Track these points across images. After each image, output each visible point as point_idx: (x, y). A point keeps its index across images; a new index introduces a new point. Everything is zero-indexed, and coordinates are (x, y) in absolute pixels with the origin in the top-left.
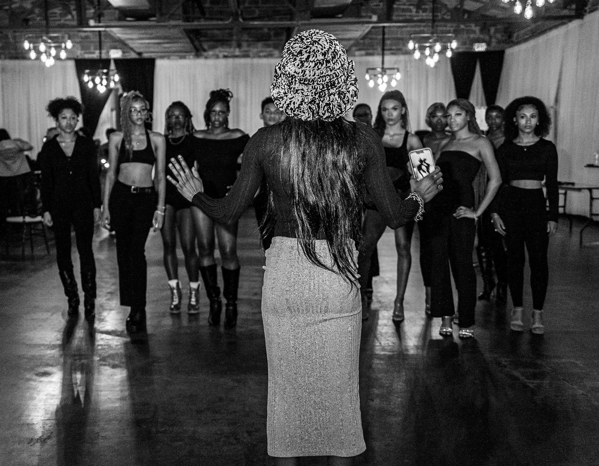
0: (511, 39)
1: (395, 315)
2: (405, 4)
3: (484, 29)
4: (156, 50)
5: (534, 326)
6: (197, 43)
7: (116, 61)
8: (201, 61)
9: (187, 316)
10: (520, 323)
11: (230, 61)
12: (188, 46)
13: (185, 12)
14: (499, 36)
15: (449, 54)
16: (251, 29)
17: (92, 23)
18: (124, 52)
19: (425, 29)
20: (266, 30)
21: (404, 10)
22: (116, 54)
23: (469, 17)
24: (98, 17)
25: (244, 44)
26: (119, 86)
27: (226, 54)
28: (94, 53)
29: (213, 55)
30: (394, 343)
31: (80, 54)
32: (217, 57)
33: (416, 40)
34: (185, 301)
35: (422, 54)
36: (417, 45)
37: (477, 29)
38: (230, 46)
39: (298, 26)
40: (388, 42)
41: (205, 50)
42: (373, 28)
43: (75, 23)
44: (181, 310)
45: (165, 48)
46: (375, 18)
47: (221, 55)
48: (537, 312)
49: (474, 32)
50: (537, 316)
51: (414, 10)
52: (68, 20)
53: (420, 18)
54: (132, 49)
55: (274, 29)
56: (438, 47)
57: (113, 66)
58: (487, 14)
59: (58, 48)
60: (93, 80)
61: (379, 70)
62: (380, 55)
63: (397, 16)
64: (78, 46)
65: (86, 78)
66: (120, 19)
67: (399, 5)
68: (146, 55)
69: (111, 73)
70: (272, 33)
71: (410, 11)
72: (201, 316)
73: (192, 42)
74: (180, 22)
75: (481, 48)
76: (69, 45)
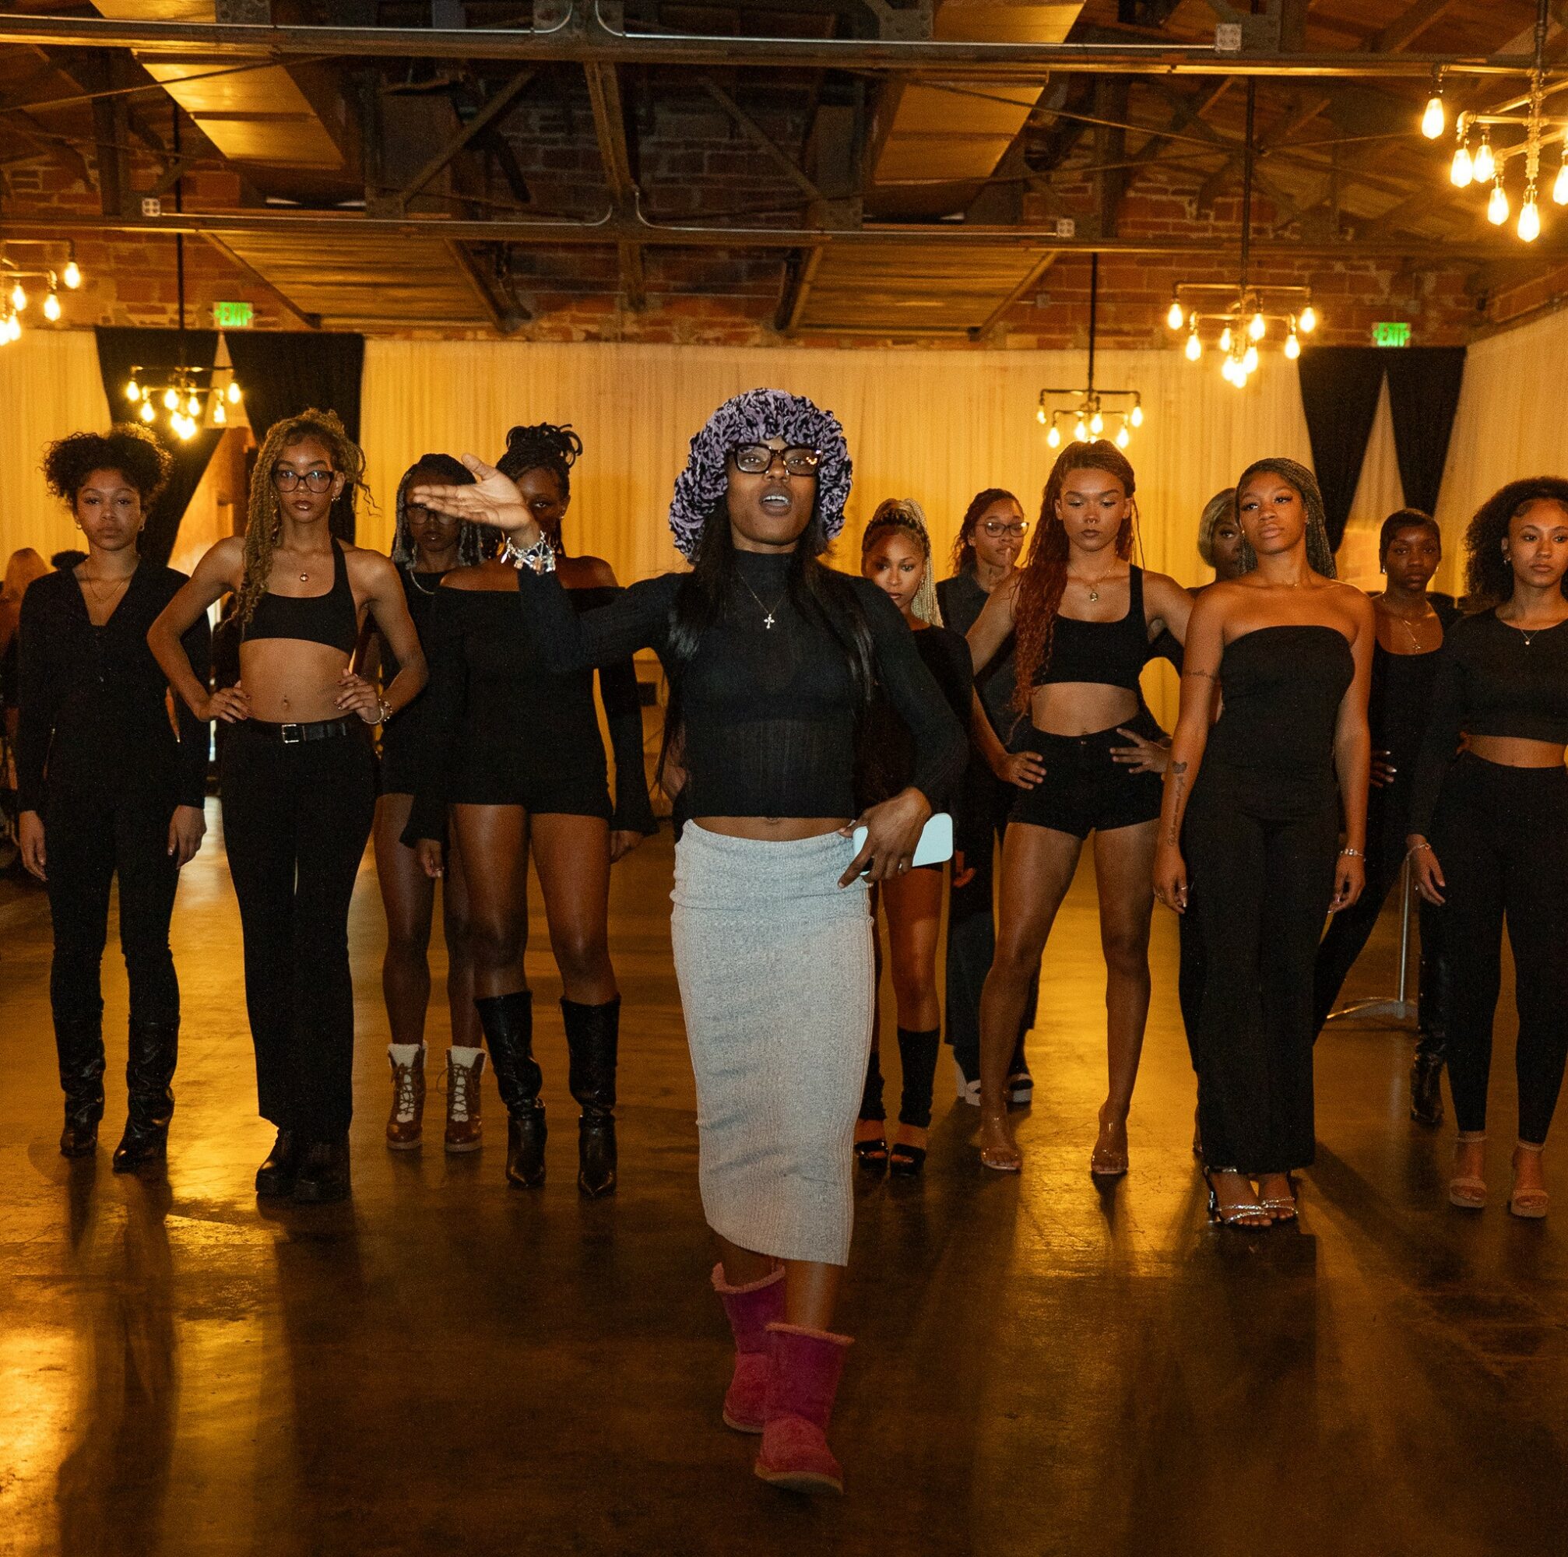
0: (1485, 314)
1: (1099, 1159)
2: (1165, 191)
3: (1406, 276)
4: (366, 307)
5: (1518, 1194)
6: (500, 289)
7: (235, 337)
8: (511, 351)
9: (441, 1159)
10: (1475, 1181)
11: (607, 350)
12: (471, 296)
13: (459, 184)
14: (1449, 301)
15: (1292, 349)
16: (676, 248)
17: (151, 208)
18: (258, 312)
19: (1225, 271)
20: (723, 256)
21: (1160, 209)
22: (233, 317)
23: (1357, 237)
24: (176, 192)
25: (653, 298)
26: (244, 421)
27: (593, 328)
28: (163, 311)
29: (552, 330)
30: (1089, 1243)
31: (114, 311)
32: (567, 338)
33: (1192, 302)
34: (434, 1112)
35: (1211, 348)
36: (1193, 319)
37: (1384, 278)
38: (609, 304)
39: (821, 243)
40: (1109, 308)
41: (527, 316)
42: (1060, 260)
43: (97, 208)
44: (424, 1138)
45: (396, 301)
46: (1066, 229)
47: (578, 333)
48: (1528, 1147)
49: (1374, 286)
50: (1528, 1164)
51: (1192, 210)
52: (77, 198)
53: (1209, 234)
54: (285, 301)
55: (750, 251)
56: (1258, 326)
57: (223, 357)
58: (1417, 229)
59: (35, 287)
60: (156, 400)
61: (1080, 396)
62: (1083, 348)
63: (1135, 225)
64: (109, 286)
65: (132, 391)
66: (245, 201)
67: (1147, 190)
68: (331, 324)
69: (217, 376)
70: (743, 265)
71: (1182, 212)
72: (487, 1159)
73: (485, 287)
74: (445, 219)
75: (1392, 337)
76: (73, 276)
